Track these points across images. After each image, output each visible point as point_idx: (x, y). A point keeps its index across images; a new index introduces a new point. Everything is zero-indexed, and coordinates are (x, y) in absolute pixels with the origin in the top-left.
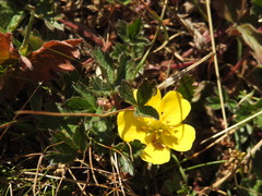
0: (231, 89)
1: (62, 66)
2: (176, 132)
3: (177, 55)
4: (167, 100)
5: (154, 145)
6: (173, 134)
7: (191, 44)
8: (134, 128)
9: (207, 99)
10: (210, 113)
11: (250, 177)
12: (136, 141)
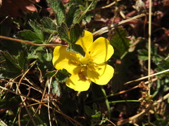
0: (163, 47)
1: (28, 8)
2: (100, 69)
3: (122, 14)
4: (97, 44)
5: (80, 77)
6: (97, 70)
7: (134, 7)
8: (66, 60)
9: (139, 51)
10: (141, 63)
11: (164, 118)
12: (64, 70)
